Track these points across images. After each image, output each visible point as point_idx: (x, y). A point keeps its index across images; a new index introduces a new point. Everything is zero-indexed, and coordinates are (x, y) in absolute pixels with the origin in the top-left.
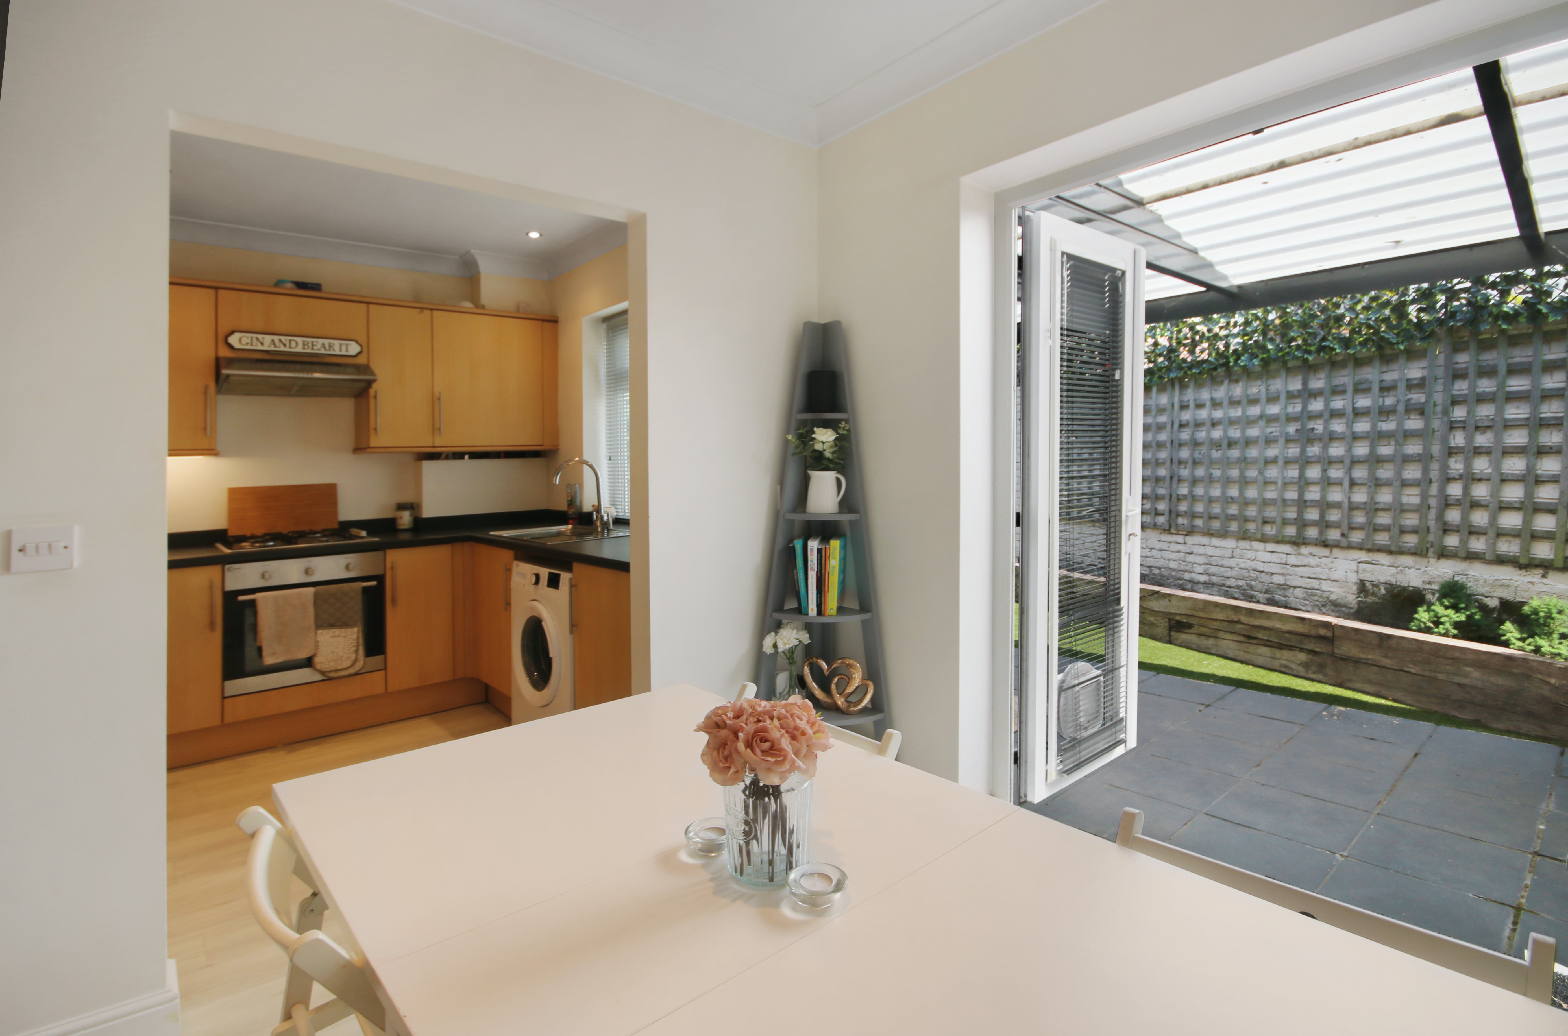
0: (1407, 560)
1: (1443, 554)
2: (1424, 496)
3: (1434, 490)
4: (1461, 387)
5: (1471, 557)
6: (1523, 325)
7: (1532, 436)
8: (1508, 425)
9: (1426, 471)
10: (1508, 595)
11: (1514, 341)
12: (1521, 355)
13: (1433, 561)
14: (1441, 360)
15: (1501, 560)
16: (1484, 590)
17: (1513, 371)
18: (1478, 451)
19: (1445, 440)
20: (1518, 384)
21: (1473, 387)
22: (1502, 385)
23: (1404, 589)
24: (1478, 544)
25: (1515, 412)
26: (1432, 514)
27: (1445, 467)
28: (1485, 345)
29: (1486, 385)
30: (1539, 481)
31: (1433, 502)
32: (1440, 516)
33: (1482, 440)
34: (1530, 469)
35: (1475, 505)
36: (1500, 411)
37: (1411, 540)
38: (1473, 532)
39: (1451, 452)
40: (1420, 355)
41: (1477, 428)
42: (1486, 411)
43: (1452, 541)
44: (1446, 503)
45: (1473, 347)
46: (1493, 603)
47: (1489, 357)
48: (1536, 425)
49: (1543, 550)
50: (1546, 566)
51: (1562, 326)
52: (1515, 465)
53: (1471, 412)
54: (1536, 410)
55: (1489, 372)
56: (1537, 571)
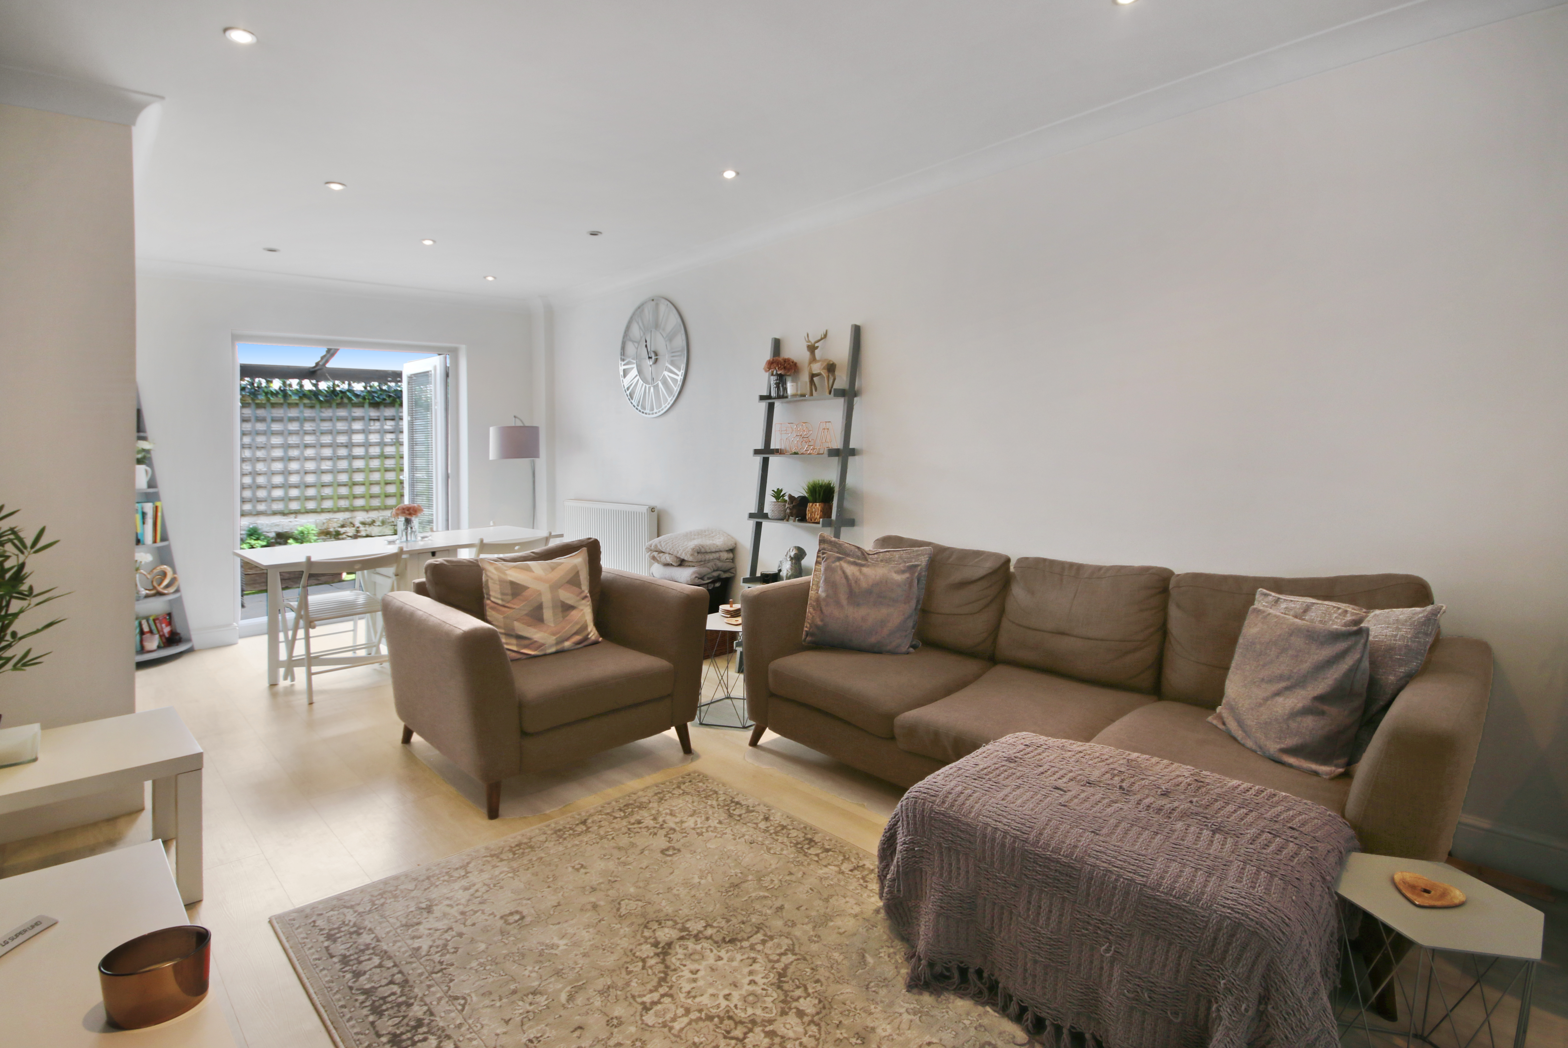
1: (244, 514)
5: (259, 514)
6: (280, 399)
7: (286, 452)
8: (273, 447)
10: (280, 530)
11: (274, 405)
12: (278, 413)
15: (275, 513)
16: (266, 529)
17: (274, 420)
18: (258, 460)
20: (276, 427)
21: (253, 427)
22: (269, 427)
24: (261, 507)
25: (276, 440)
28: (259, 406)
29: (260, 426)
30: (290, 473)
33: (260, 454)
34: (286, 467)
35: (259, 487)
36: (269, 440)
38: (260, 500)
41: (257, 448)
42: (261, 439)
45: (253, 406)
46: (273, 535)
47: (261, 412)
48: (287, 447)
49: (294, 506)
50: (296, 513)
51: (297, 402)
52: (278, 466)
53: (253, 440)
54: (286, 440)
55: (262, 420)
56: (293, 516)
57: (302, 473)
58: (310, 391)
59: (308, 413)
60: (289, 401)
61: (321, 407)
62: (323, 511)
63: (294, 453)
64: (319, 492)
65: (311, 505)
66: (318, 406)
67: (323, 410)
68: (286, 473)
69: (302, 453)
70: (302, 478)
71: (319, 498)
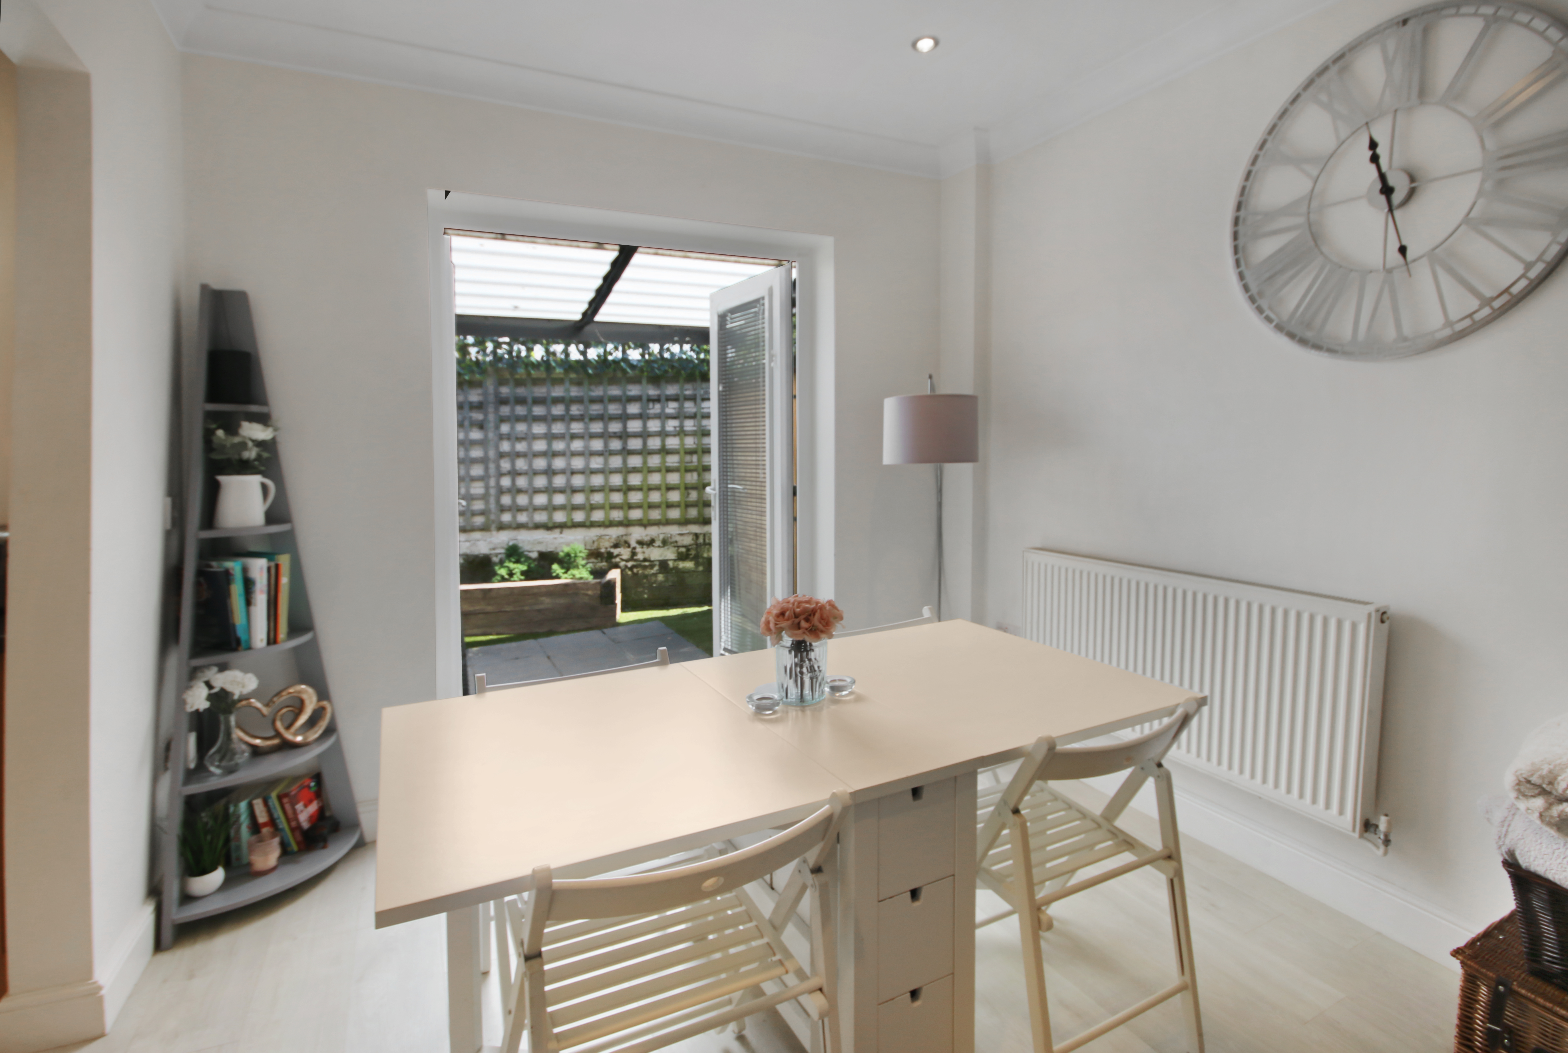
0: (477, 535)
1: (501, 527)
2: (487, 488)
3: (492, 482)
4: (505, 410)
5: (520, 526)
6: (542, 373)
7: (549, 445)
8: (536, 437)
9: (487, 469)
10: (543, 549)
11: (536, 382)
12: (540, 391)
13: (494, 533)
14: (491, 389)
15: (537, 526)
17: (535, 401)
18: (519, 455)
19: (497, 447)
20: (538, 410)
21: (513, 410)
22: (530, 411)
23: (476, 557)
24: (522, 518)
25: (539, 429)
26: (492, 500)
27: (498, 467)
28: (519, 383)
29: (520, 410)
30: (555, 473)
31: (493, 491)
32: (498, 501)
33: (521, 447)
34: (549, 465)
35: (520, 491)
36: (530, 428)
37: (479, 520)
38: (520, 509)
39: (502, 455)
40: (479, 384)
41: (516, 439)
42: (521, 427)
43: (506, 517)
44: (501, 491)
46: (534, 555)
47: (521, 391)
48: (550, 437)
49: (560, 517)
50: (562, 526)
51: (562, 376)
52: (540, 463)
53: (512, 428)
54: (549, 428)
55: (521, 401)
56: (558, 531)
57: (568, 473)
58: (578, 362)
59: (575, 392)
60: (554, 376)
61: (590, 384)
62: (593, 525)
63: (559, 446)
64: (588, 499)
65: (579, 516)
66: (586, 382)
67: (593, 387)
68: (550, 472)
69: (568, 446)
70: (568, 481)
71: (588, 506)
